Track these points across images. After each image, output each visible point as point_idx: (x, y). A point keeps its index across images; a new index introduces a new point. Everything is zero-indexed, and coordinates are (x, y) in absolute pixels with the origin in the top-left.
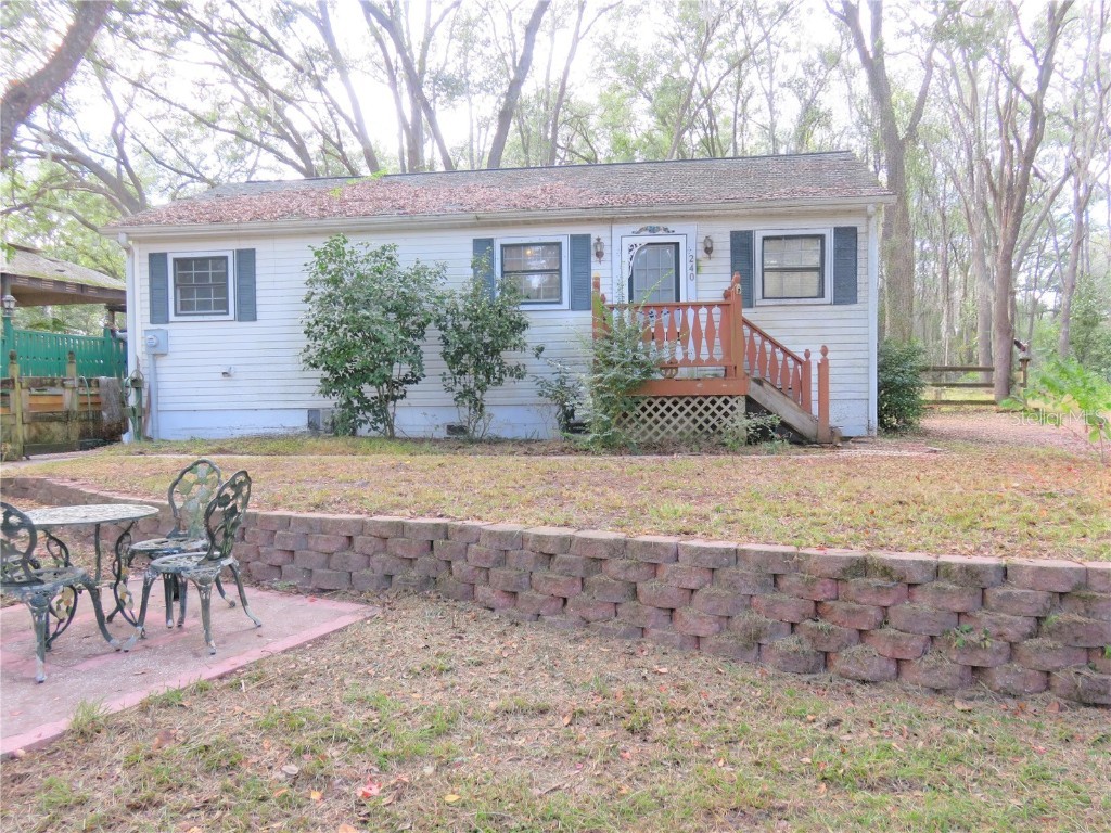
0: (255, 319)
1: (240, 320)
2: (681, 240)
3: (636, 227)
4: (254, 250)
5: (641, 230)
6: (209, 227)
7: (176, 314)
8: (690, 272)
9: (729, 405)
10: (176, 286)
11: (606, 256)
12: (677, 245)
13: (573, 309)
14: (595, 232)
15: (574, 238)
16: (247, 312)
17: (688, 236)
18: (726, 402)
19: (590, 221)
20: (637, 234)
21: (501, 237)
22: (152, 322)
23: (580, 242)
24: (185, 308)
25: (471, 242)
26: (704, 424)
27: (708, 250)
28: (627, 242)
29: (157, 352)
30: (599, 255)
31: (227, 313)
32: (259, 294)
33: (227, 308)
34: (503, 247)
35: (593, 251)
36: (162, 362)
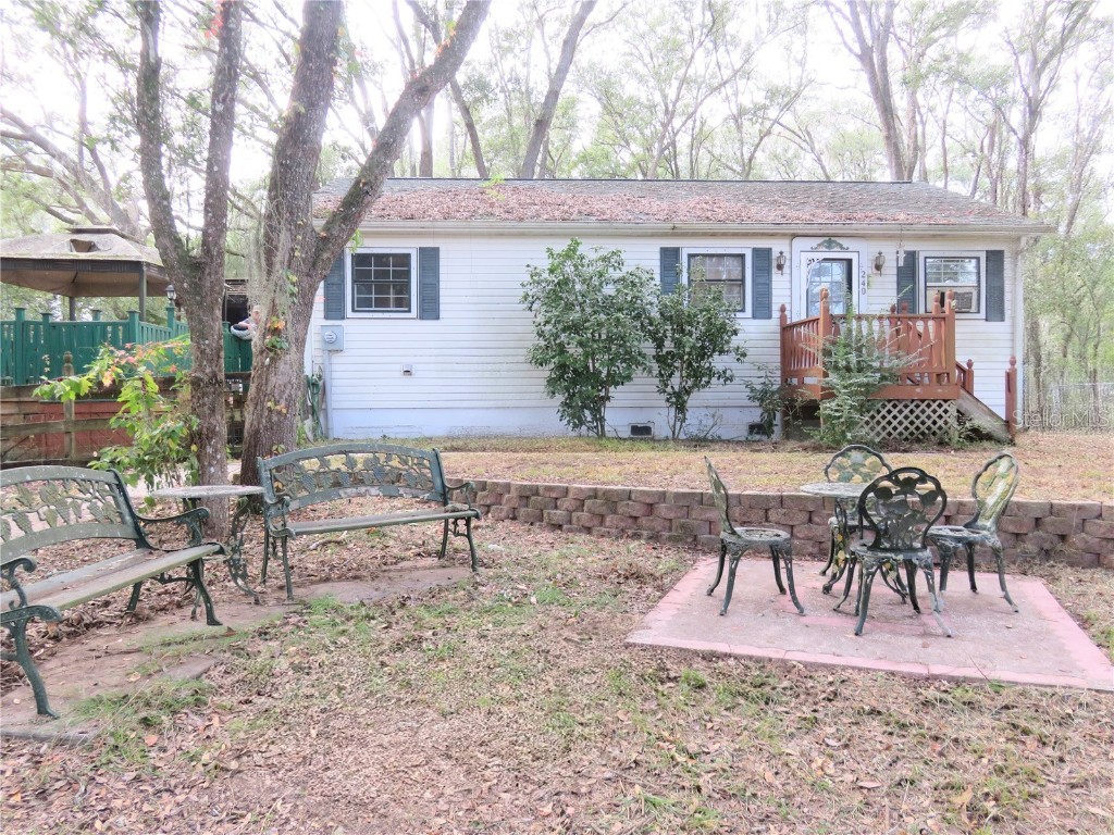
0: (438, 318)
1: (421, 318)
2: (854, 257)
3: (814, 242)
4: (438, 249)
5: (819, 245)
6: (402, 223)
7: (353, 310)
8: (861, 286)
9: (943, 409)
10: (354, 282)
11: (786, 269)
12: (849, 262)
13: (754, 317)
14: (777, 246)
15: (756, 251)
16: (430, 310)
17: (861, 254)
18: (940, 406)
19: (772, 235)
20: (813, 250)
21: (688, 247)
22: (326, 317)
23: (762, 256)
24: (362, 304)
25: (659, 250)
26: (921, 426)
27: (878, 267)
28: (805, 257)
29: (332, 347)
30: (780, 267)
31: (409, 311)
32: (442, 292)
33: (409, 306)
34: (691, 256)
35: (774, 264)
36: (336, 358)
